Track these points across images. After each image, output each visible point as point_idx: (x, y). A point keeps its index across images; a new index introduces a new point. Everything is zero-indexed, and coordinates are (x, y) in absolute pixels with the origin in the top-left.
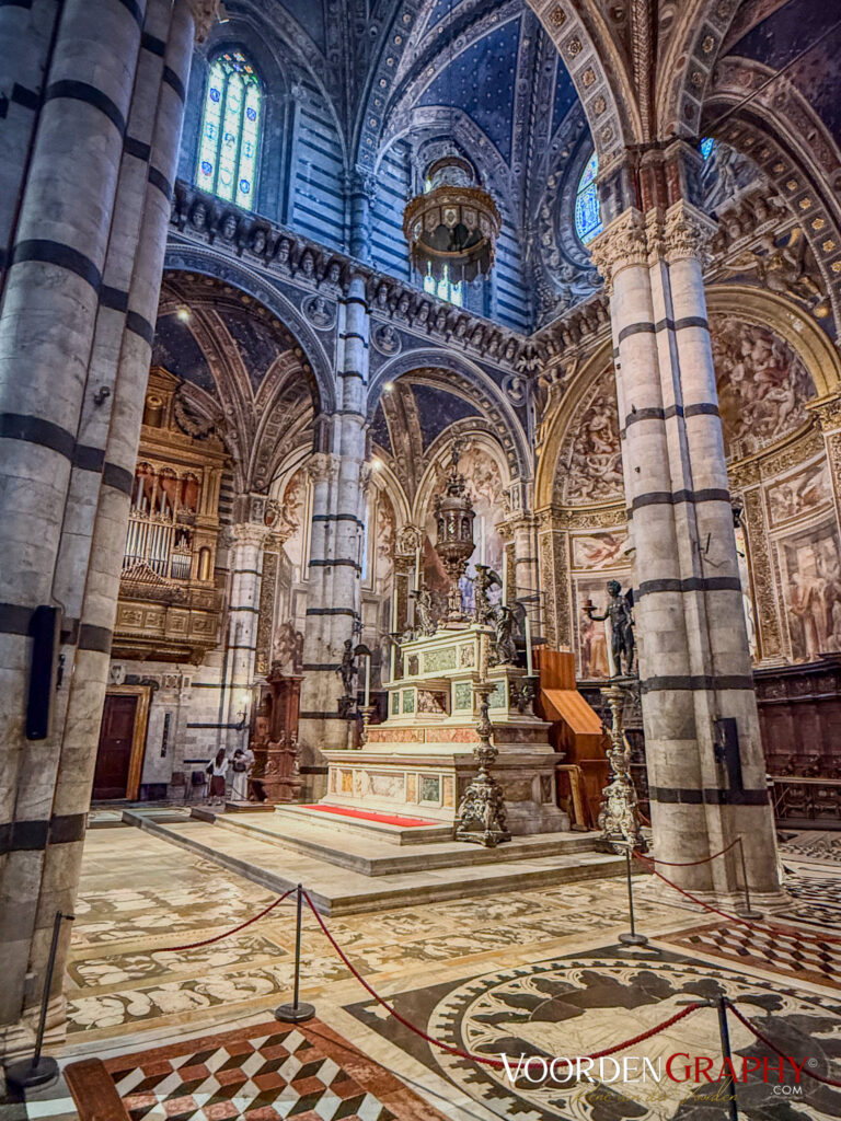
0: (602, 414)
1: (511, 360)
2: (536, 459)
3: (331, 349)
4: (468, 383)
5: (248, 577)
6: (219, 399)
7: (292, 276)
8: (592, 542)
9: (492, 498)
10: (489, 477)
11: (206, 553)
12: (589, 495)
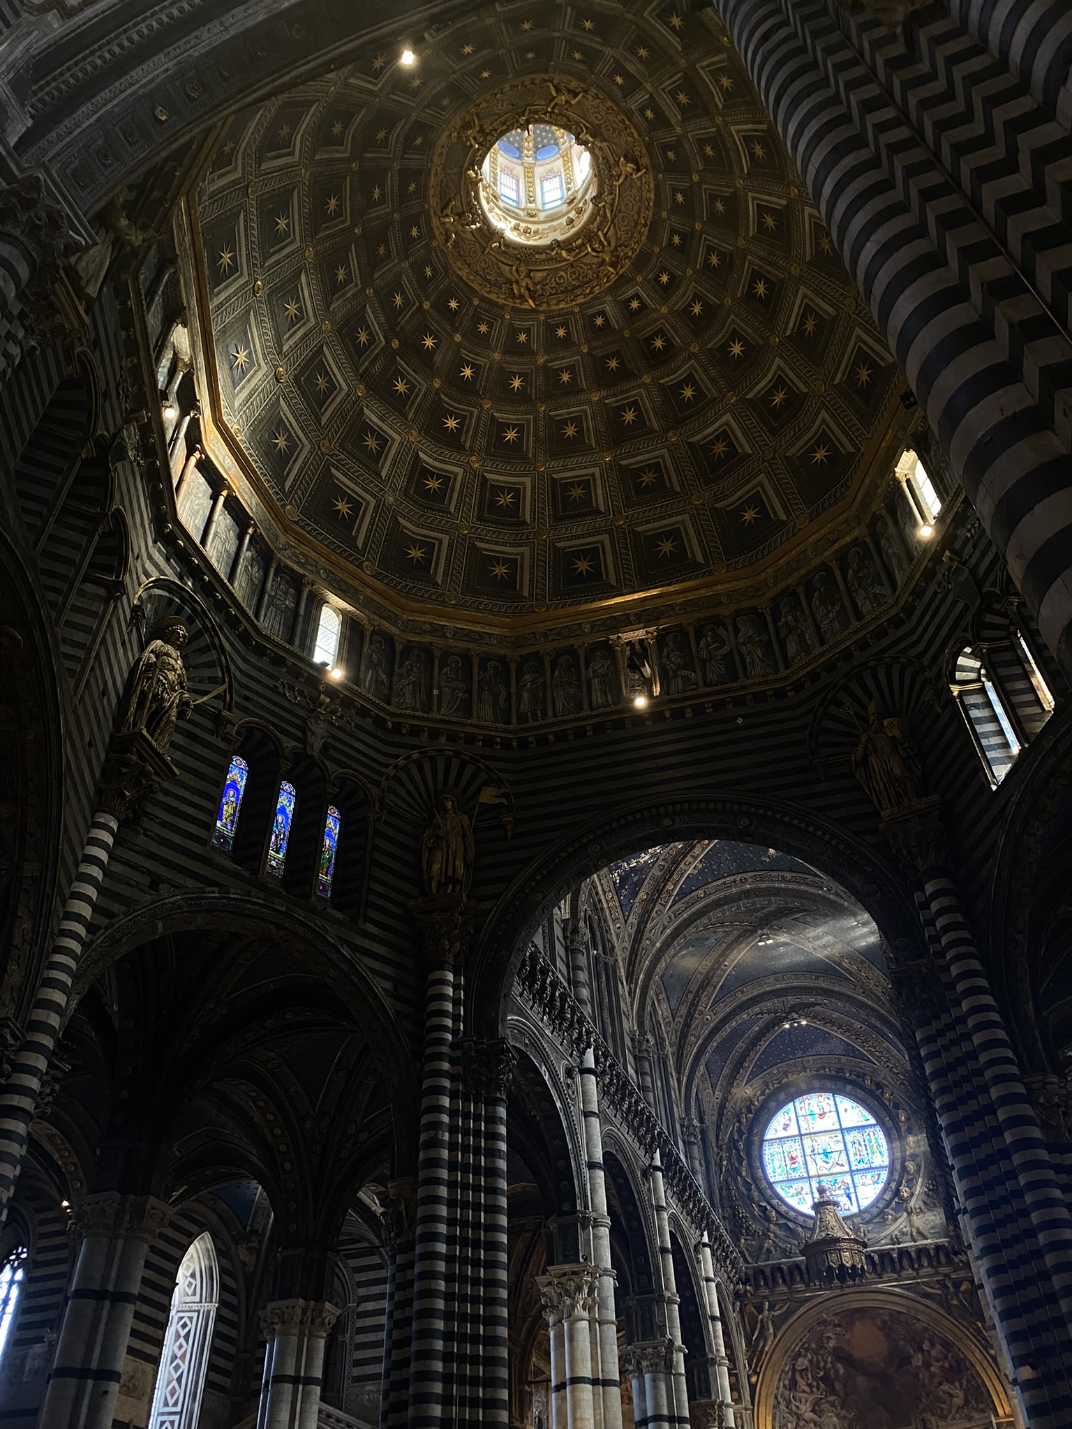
0: (805, 1356)
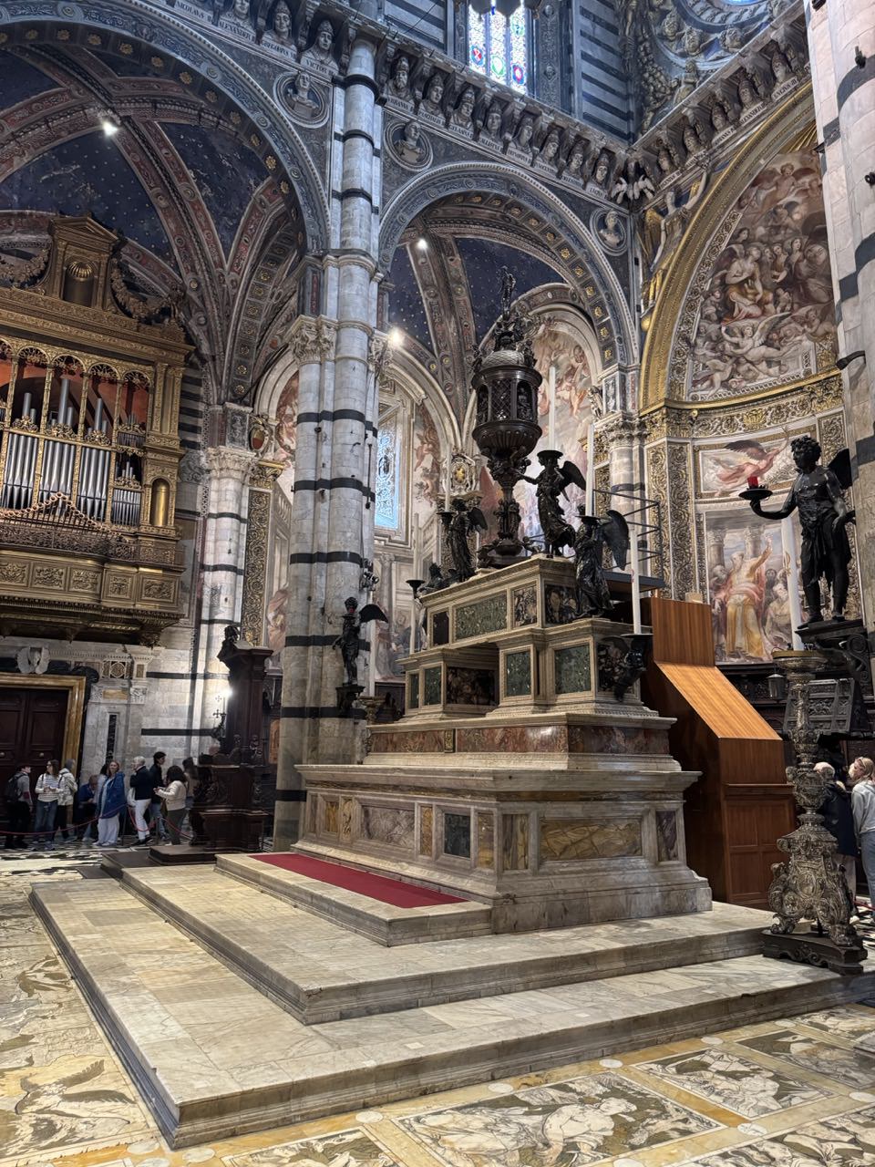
1: (605, 184)
2: (643, 333)
3: (322, 157)
4: (539, 219)
5: (226, 522)
6: (176, 268)
7: (258, 40)
8: (729, 455)
9: (575, 403)
10: (572, 372)
11: (163, 488)
12: (724, 384)
